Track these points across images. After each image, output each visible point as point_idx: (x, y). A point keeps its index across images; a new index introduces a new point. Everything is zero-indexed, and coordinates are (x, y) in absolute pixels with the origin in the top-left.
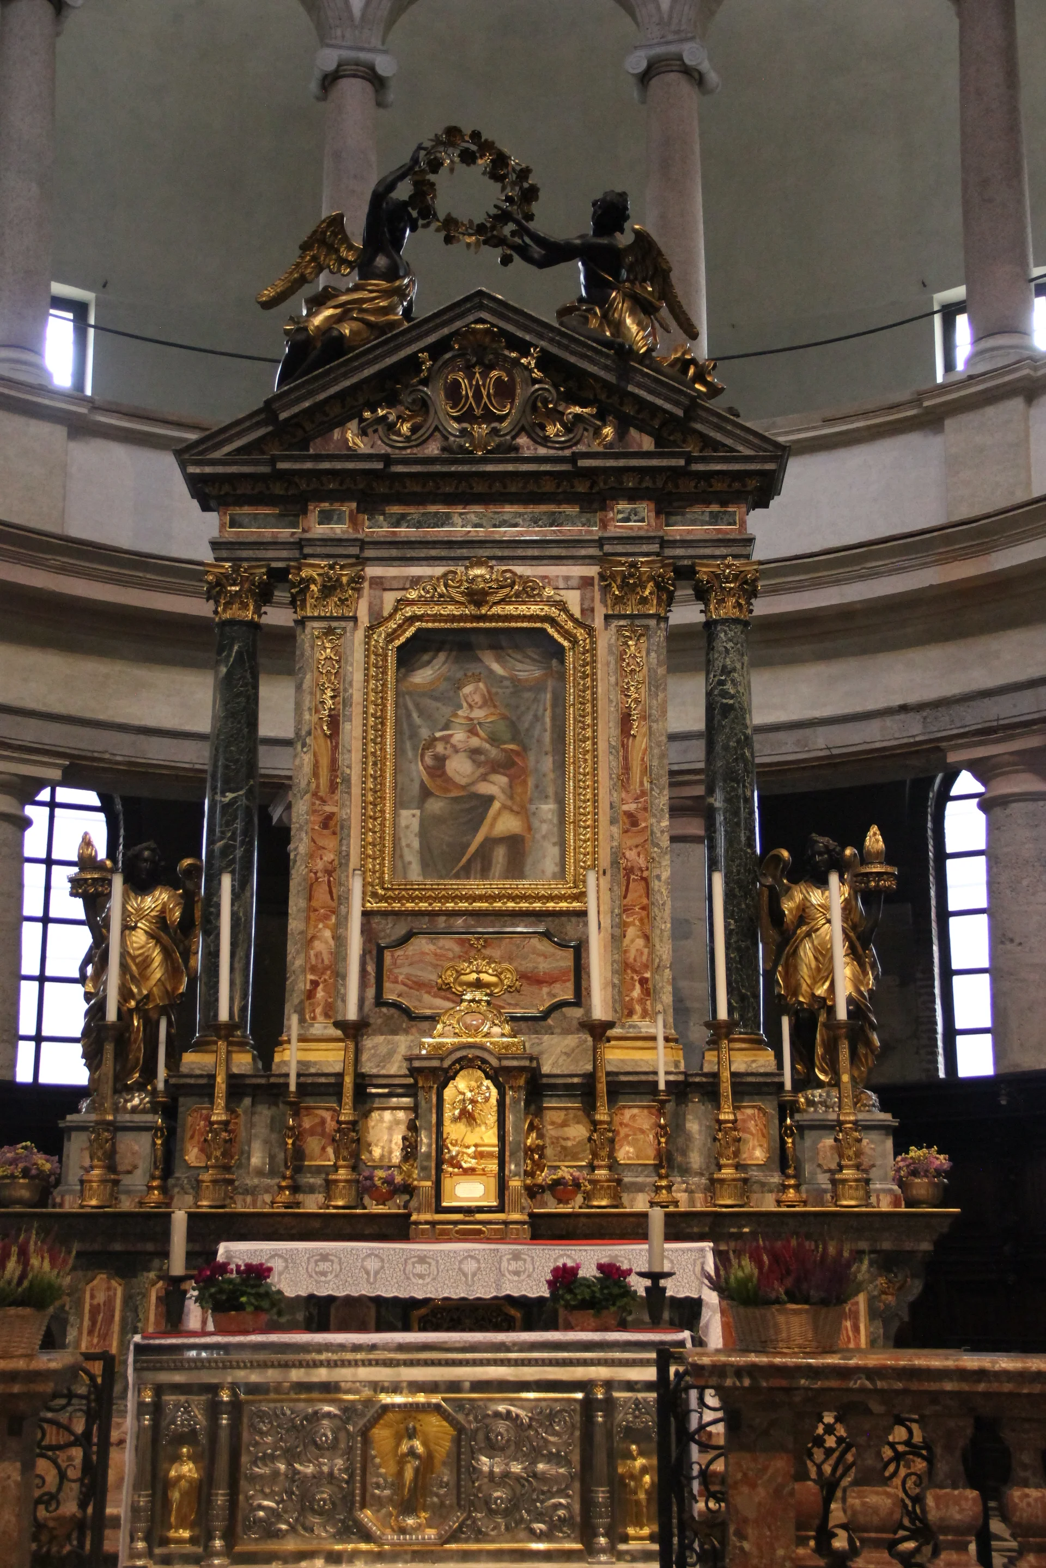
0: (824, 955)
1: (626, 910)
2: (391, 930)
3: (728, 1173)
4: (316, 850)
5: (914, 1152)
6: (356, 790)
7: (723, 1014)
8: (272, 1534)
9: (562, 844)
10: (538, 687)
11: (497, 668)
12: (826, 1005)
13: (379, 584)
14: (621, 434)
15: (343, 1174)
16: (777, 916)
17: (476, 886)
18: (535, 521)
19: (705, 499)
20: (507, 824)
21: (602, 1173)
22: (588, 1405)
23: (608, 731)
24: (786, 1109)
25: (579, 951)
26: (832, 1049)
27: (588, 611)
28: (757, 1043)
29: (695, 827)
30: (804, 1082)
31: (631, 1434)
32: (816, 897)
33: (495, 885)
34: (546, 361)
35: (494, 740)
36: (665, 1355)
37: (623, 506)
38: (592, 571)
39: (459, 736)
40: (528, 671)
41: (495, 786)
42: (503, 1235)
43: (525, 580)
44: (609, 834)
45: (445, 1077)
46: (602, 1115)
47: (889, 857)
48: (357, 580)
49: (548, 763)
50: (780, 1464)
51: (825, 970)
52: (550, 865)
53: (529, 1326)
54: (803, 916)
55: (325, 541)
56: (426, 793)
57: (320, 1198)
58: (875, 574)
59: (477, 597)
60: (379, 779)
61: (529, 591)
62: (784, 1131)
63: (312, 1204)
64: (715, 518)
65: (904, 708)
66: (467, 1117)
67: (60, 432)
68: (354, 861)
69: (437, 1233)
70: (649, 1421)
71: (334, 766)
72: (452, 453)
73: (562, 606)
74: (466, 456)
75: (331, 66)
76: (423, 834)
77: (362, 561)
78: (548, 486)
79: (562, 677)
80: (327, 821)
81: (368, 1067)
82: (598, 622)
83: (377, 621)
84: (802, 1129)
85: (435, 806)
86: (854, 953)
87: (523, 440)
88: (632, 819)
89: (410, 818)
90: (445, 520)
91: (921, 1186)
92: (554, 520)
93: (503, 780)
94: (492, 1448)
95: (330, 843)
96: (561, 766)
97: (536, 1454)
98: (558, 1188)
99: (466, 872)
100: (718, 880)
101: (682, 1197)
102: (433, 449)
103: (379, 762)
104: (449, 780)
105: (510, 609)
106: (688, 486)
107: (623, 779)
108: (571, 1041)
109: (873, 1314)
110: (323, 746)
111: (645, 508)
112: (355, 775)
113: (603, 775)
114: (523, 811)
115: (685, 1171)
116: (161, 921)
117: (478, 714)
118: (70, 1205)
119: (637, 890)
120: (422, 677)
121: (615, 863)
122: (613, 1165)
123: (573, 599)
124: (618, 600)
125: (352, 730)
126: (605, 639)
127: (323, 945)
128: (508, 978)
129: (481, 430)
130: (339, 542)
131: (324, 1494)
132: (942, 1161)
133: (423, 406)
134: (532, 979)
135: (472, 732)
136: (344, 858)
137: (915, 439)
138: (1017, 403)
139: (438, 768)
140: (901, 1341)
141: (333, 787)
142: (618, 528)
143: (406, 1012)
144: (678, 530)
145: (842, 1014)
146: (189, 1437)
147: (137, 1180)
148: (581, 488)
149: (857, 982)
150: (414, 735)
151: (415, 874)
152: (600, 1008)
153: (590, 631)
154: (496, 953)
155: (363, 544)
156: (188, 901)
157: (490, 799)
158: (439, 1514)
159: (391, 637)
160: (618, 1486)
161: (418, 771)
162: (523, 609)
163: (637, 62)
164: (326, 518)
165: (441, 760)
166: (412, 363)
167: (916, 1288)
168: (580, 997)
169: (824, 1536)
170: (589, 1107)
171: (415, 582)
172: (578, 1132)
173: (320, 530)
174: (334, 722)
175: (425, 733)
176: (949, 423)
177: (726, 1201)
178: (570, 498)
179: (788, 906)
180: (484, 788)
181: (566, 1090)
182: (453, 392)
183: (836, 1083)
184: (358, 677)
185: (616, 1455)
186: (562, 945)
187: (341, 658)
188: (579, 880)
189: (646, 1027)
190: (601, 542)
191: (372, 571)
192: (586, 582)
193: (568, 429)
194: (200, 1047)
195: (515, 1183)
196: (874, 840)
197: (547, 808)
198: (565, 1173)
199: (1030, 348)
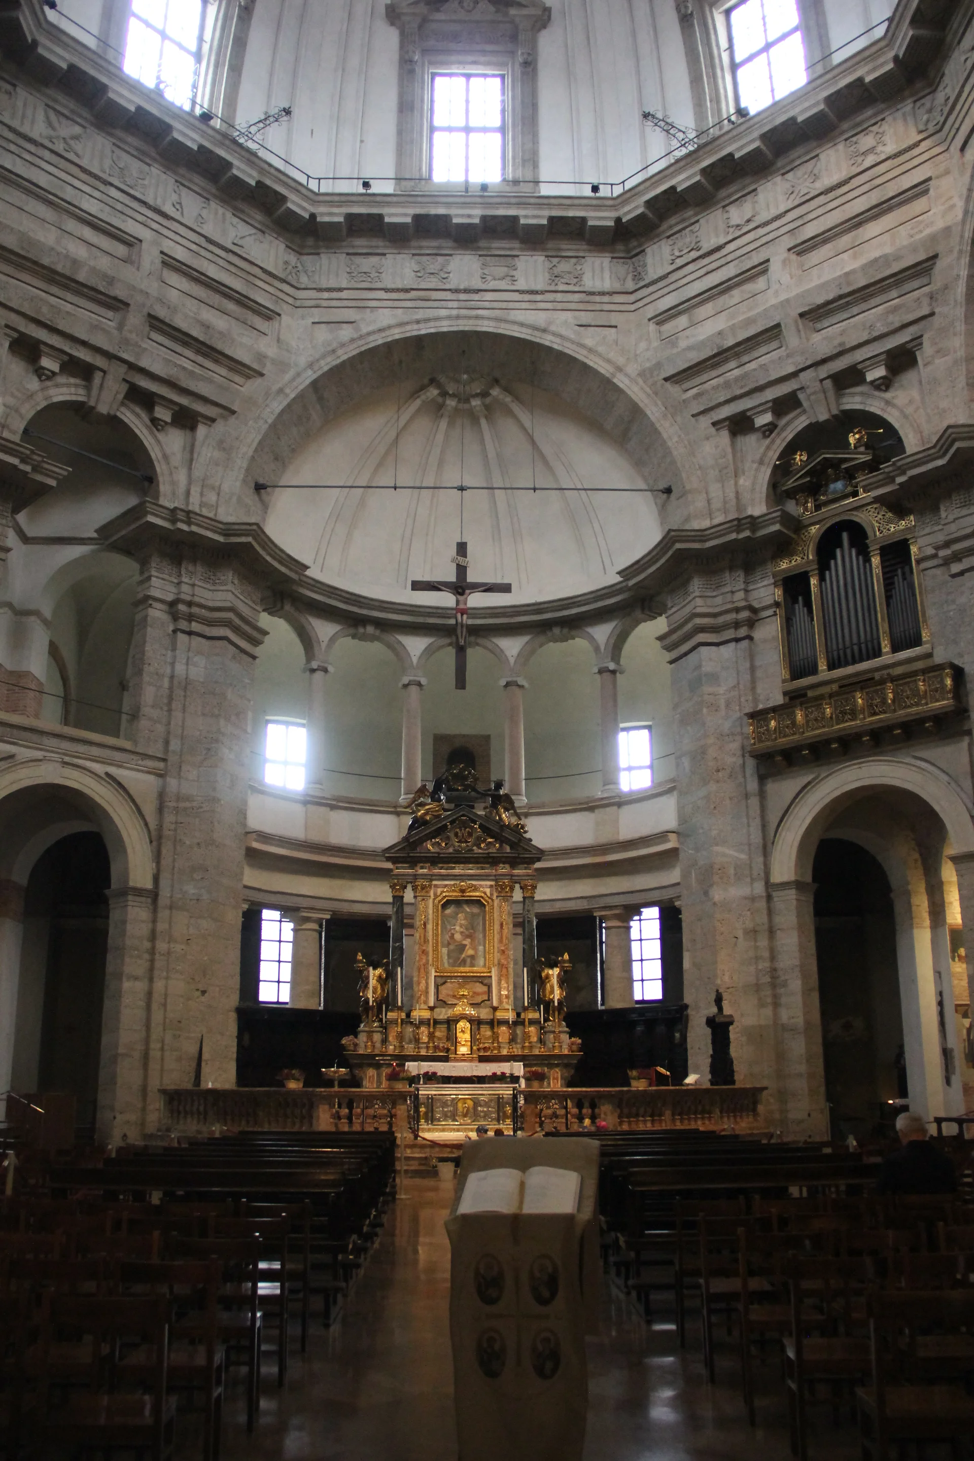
0: (552, 987)
1: (501, 975)
2: (440, 981)
3: (527, 1044)
4: (421, 959)
5: (573, 1039)
6: (431, 943)
7: (526, 1004)
8: (439, 1121)
9: (485, 958)
10: (478, 915)
11: (468, 910)
12: (552, 1001)
13: (436, 886)
14: (501, 846)
15: (431, 1045)
16: (541, 977)
17: (462, 969)
18: (478, 869)
19: (523, 863)
20: (471, 952)
21: (495, 1045)
22: (499, 1098)
23: (497, 927)
24: (542, 1028)
25: (489, 987)
26: (554, 1012)
27: (492, 894)
28: (535, 1011)
29: (519, 931)
30: (546, 1020)
31: (507, 1103)
32: (551, 972)
33: (467, 969)
34: (481, 826)
35: (467, 929)
36: (514, 1089)
37: (501, 865)
38: (493, 883)
39: (458, 928)
40: (476, 910)
41: (467, 942)
42: (471, 1060)
43: (475, 886)
44: (497, 955)
45: (457, 1021)
46: (495, 1030)
47: (570, 961)
48: (430, 886)
49: (481, 936)
50: (533, 1106)
51: (552, 992)
52: (482, 962)
53: (479, 1083)
54: (548, 977)
55: (422, 875)
56: (449, 944)
57: (425, 1050)
58: (572, 858)
59: (463, 891)
60: (437, 941)
61: (476, 889)
62: (541, 1034)
63: (423, 1052)
64: (526, 868)
65: (582, 898)
66: (463, 1031)
67: (328, 809)
68: (430, 962)
69: (456, 1060)
70: (511, 1101)
71: (425, 936)
72: (457, 851)
73: (485, 893)
74: (459, 852)
75: (406, 682)
76: (448, 955)
77: (431, 880)
78: (482, 860)
79: (485, 911)
80: (423, 952)
81: (436, 1017)
82: (494, 898)
83: (436, 896)
84: (545, 1032)
85: (452, 947)
86: (561, 987)
87: (475, 848)
88: (503, 952)
89: (445, 951)
90: (454, 868)
91: (575, 1047)
92: (483, 869)
93: (469, 940)
94: (481, 1106)
95: (424, 957)
96: (485, 936)
97: (489, 1107)
98: (485, 1049)
99: (459, 966)
100: (525, 969)
101: (515, 1050)
102: (451, 850)
103: (437, 935)
104: (455, 940)
105: (471, 894)
106: (518, 860)
107: (501, 941)
108: (487, 1010)
109: (562, 1078)
110: (423, 931)
111: (507, 866)
112: (430, 938)
113: (496, 940)
114: (475, 949)
115: (516, 1043)
116: (380, 977)
117: (463, 922)
118: (361, 1052)
119: (504, 970)
120: (448, 911)
121: (499, 964)
122: (498, 1042)
123: (488, 891)
124: (500, 892)
125: (430, 927)
126: (496, 903)
127: (423, 985)
128: (471, 994)
129: (464, 845)
130: (426, 875)
131: (449, 1114)
132: (580, 1041)
133: (448, 838)
134: (477, 994)
135: (461, 927)
136: (428, 961)
137: (586, 813)
138: (615, 808)
139: (452, 936)
140: (568, 1086)
141: (425, 942)
142: (501, 871)
143: (445, 1002)
144: (516, 872)
145: (556, 1004)
146: (424, 1104)
147: (378, 1045)
148: (490, 860)
149: (561, 994)
150: (446, 928)
151: (446, 965)
152: (495, 1004)
153: (493, 900)
154: (467, 986)
155: (432, 875)
156: (387, 971)
157: (465, 945)
158: (471, 1118)
159: (440, 901)
160: (505, 1113)
161: (447, 937)
162: (474, 894)
163: (503, 682)
164: (422, 868)
165: (453, 935)
166: (445, 825)
167: (572, 1072)
168: (489, 999)
169: (540, 1118)
170: (492, 1027)
171: (446, 886)
172: (489, 1033)
173: (421, 871)
174: (425, 924)
175: (449, 927)
176: (596, 811)
177: (526, 1052)
178: (488, 863)
179: (543, 975)
180: (464, 942)
181: (487, 1023)
182: (456, 835)
183: (554, 1021)
184: (431, 912)
185: (504, 1107)
186: (485, 985)
187: (427, 907)
188: (489, 968)
189: (507, 1007)
190: (495, 876)
191: (434, 883)
192: (491, 886)
193: (487, 845)
194: (392, 1011)
195: (475, 1048)
196: (566, 956)
197: (481, 948)
198: (486, 1045)
199: (620, 789)
